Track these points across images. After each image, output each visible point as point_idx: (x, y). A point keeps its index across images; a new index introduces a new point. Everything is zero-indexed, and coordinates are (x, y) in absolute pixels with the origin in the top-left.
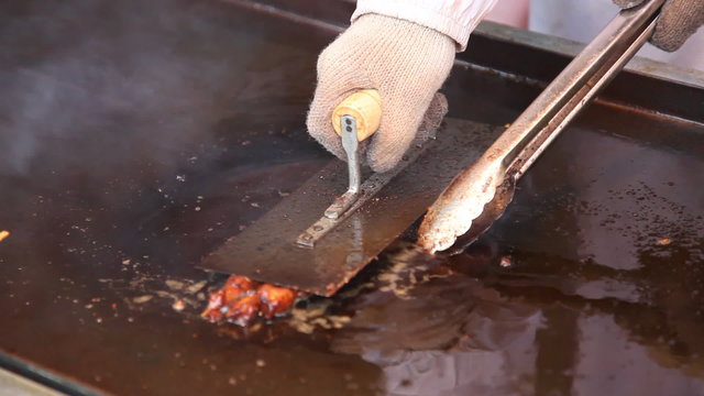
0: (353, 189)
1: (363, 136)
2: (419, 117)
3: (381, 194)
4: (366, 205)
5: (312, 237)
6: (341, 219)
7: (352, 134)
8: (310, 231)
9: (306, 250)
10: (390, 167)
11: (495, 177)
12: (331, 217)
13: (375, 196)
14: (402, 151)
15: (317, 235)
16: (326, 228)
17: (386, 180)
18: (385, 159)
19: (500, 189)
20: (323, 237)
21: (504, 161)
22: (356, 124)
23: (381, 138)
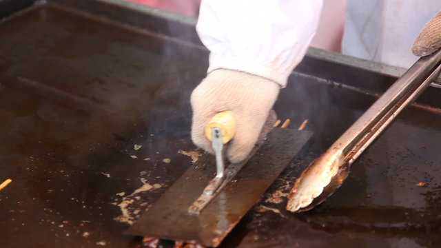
0: (220, 175)
1: (226, 140)
2: (260, 128)
3: (238, 177)
4: (228, 184)
5: (198, 208)
6: (215, 194)
7: (219, 140)
8: (196, 204)
9: (195, 217)
10: (242, 159)
11: (338, 160)
12: (208, 194)
13: (234, 179)
14: (250, 150)
15: (201, 206)
16: (206, 201)
17: (239, 168)
18: (239, 154)
19: (341, 170)
20: (206, 207)
21: (344, 150)
22: (222, 133)
23: (235, 142)
